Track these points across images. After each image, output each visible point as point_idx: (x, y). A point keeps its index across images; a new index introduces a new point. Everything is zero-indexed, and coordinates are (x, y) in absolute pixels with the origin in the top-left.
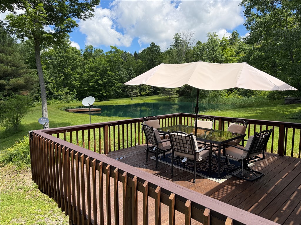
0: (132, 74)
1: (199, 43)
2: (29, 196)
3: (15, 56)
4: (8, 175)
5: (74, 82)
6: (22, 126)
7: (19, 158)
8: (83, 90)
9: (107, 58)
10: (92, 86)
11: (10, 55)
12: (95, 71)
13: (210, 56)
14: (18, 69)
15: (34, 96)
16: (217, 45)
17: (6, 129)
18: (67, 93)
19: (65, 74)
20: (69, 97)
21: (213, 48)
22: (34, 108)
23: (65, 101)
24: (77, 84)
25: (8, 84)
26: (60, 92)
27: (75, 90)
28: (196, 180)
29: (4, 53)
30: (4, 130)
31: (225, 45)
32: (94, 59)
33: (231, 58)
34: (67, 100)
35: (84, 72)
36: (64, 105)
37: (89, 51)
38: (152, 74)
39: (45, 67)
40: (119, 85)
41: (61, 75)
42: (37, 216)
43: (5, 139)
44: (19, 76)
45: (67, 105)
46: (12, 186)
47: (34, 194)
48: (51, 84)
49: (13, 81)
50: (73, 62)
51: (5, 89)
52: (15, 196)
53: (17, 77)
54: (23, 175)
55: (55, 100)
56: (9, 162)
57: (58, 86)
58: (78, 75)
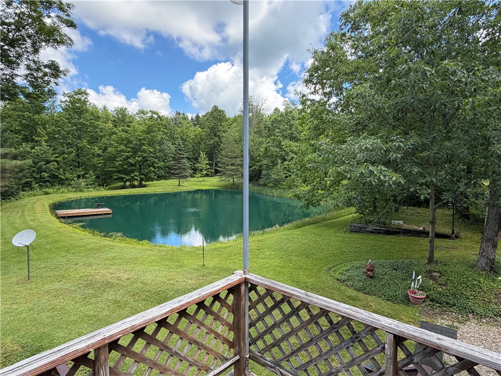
0: (180, 150)
1: (276, 110)
12: (125, 145)
16: (293, 118)
18: (80, 176)
20: (82, 182)
23: (75, 189)
24: (98, 162)
26: (68, 175)
27: (92, 172)
32: (128, 126)
34: (79, 187)
40: (159, 165)
41: (71, 149)
48: (55, 163)
55: (59, 187)
57: (67, 165)
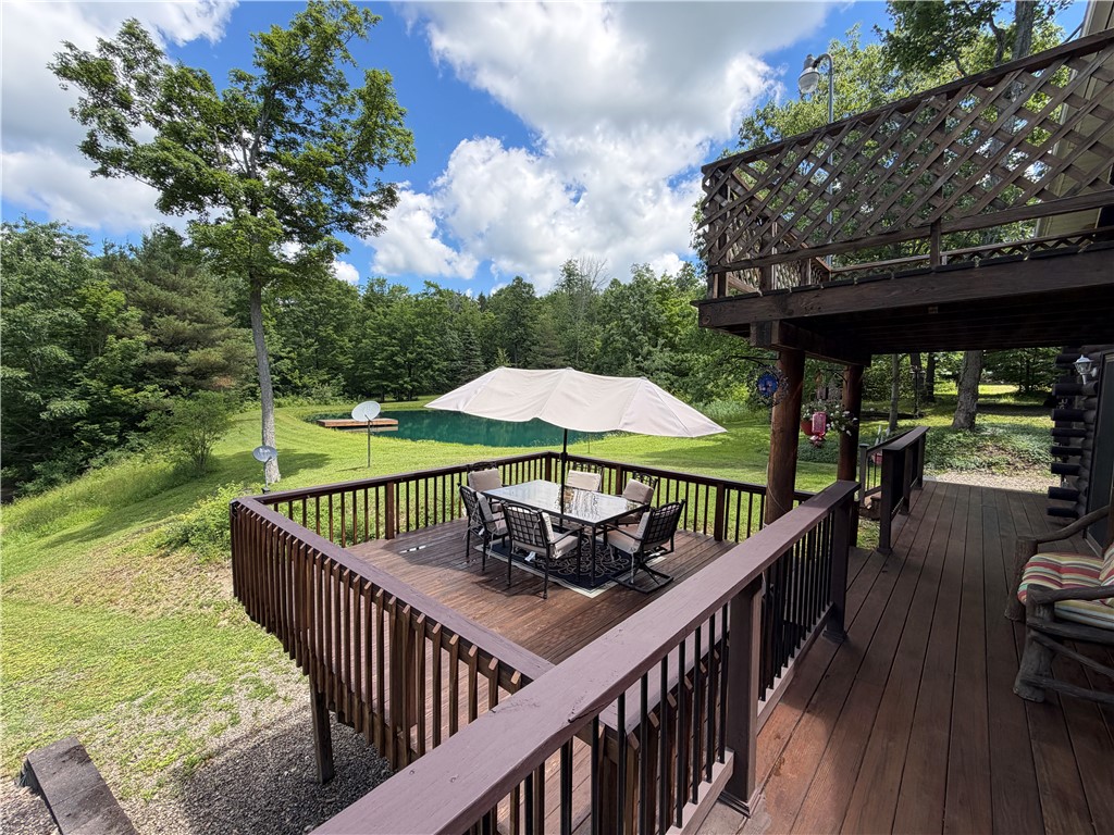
0: (470, 343)
1: (615, 283)
2: (226, 622)
3: (203, 299)
4: (178, 575)
5: (341, 358)
6: (216, 460)
7: (206, 537)
8: (359, 377)
9: (416, 306)
10: (382, 368)
11: (189, 295)
12: (389, 335)
13: (636, 313)
14: (208, 328)
15: (244, 388)
16: (649, 291)
17: (176, 469)
18: (323, 382)
19: (320, 340)
20: (328, 391)
21: (642, 296)
22: (245, 416)
23: (318, 401)
24: (346, 361)
25: (184, 361)
26: (306, 380)
27: (340, 376)
28: (550, 593)
29: (175, 290)
30: (171, 468)
31: (667, 291)
32: (388, 307)
33: (678, 319)
34: (323, 397)
35: (364, 336)
36: (315, 408)
37: (376, 289)
38: (479, 390)
39: (275, 322)
40: (440, 367)
41: (310, 341)
42: (243, 665)
43: (174, 490)
44: (212, 343)
45: (323, 409)
46: (187, 599)
47: (238, 617)
48: (286, 361)
49: (195, 356)
50: (340, 314)
51: (176, 374)
52: (194, 623)
53: (206, 346)
54: (214, 574)
55: (294, 397)
56: (182, 545)
57: (303, 365)
58: (350, 341)
